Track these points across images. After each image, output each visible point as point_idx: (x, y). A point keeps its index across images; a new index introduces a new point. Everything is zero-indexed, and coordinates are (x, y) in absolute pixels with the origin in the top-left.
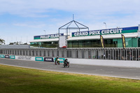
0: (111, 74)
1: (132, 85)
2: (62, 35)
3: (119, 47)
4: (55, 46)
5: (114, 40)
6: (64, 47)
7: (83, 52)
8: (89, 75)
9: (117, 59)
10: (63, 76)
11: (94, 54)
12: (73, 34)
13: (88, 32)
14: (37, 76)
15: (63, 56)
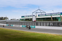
0: (55, 33)
2: (34, 15)
3: (59, 21)
4: (31, 21)
5: (57, 18)
6: (35, 21)
7: (43, 23)
8: (46, 33)
9: (58, 26)
10: (34, 34)
11: (48, 24)
12: (39, 15)
13: (46, 14)
14: (23, 34)
15: (34, 25)
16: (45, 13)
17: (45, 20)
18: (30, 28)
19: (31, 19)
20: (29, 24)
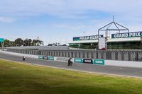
2: (102, 36)
4: (94, 48)
6: (103, 49)
7: (123, 54)
8: (129, 77)
10: (102, 78)
11: (133, 56)
12: (113, 35)
13: (128, 34)
14: (76, 77)
15: (102, 58)
16: (127, 31)
17: (128, 46)
19: (96, 44)
20: (90, 56)
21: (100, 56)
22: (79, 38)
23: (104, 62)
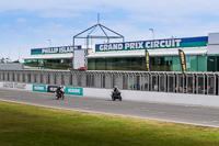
0: (160, 116)
1: (197, 135)
2: (79, 47)
3: (176, 70)
4: (66, 67)
5: (166, 59)
6: (82, 70)
7: (114, 77)
9: (171, 91)
10: (79, 119)
11: (131, 82)
12: (97, 46)
13: (124, 44)
14: (35, 116)
15: (79, 84)
17: (122, 65)
18: (60, 94)
19: (69, 61)
20: (59, 81)
21: (75, 81)
22: (40, 50)
23: (81, 91)
